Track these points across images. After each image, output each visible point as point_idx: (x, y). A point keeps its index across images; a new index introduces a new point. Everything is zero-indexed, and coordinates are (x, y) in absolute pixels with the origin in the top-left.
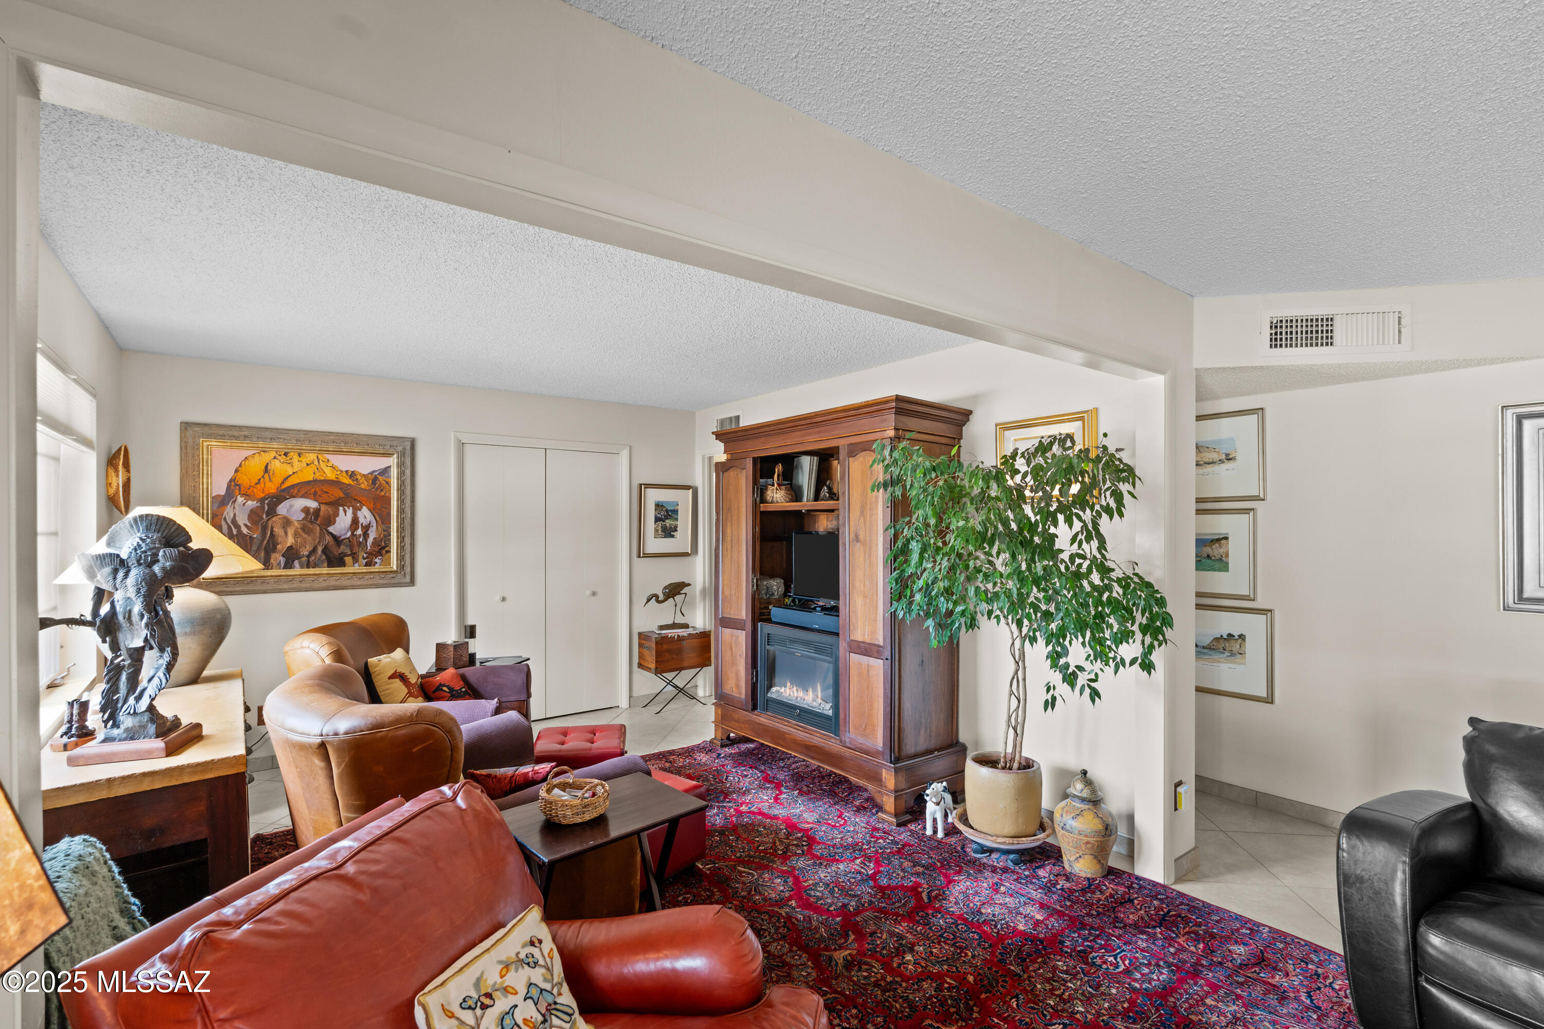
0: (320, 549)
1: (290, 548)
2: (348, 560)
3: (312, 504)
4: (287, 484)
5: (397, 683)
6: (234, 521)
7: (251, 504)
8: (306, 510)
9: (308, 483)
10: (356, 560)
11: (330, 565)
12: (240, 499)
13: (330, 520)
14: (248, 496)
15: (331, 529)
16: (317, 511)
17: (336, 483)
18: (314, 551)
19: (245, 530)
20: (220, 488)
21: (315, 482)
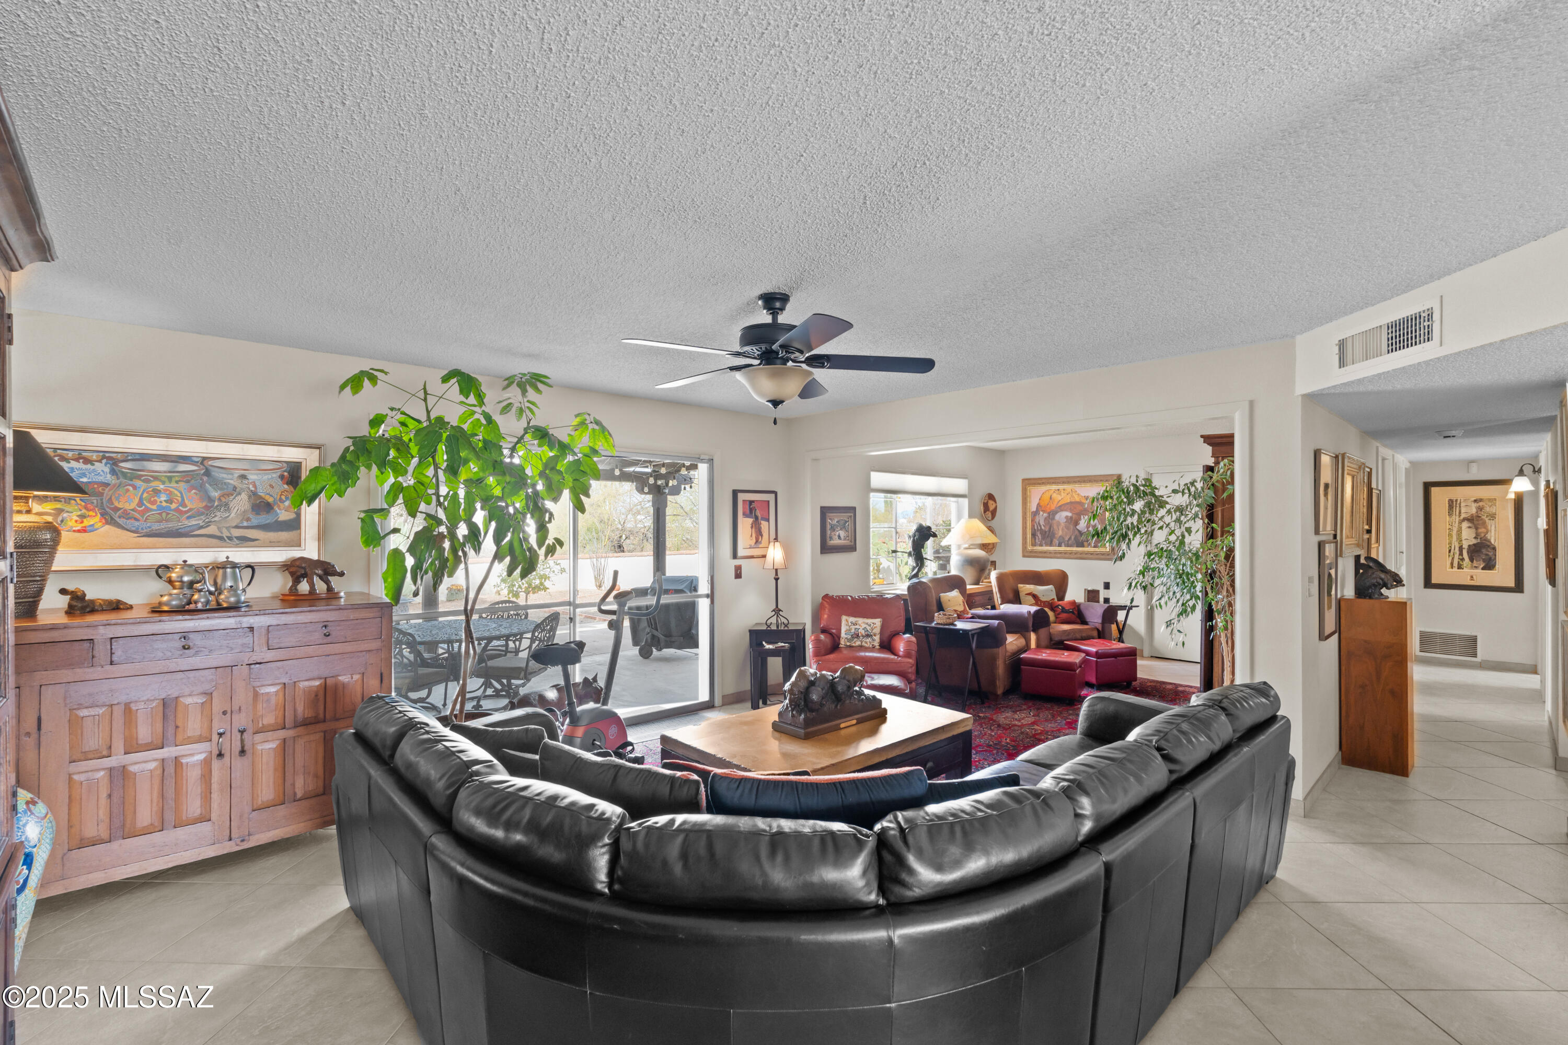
0: (1073, 538)
1: (1060, 536)
2: (1085, 544)
3: (1069, 514)
4: (1060, 504)
5: (1030, 598)
6: (1039, 523)
7: (1045, 515)
8: (1067, 517)
9: (1068, 503)
10: (1089, 544)
11: (1077, 546)
12: (1041, 513)
13: (1076, 523)
14: (1044, 511)
15: (1078, 527)
16: (1071, 518)
17: (1080, 503)
18: (1070, 539)
19: (1043, 528)
20: (1034, 509)
21: (1071, 503)
